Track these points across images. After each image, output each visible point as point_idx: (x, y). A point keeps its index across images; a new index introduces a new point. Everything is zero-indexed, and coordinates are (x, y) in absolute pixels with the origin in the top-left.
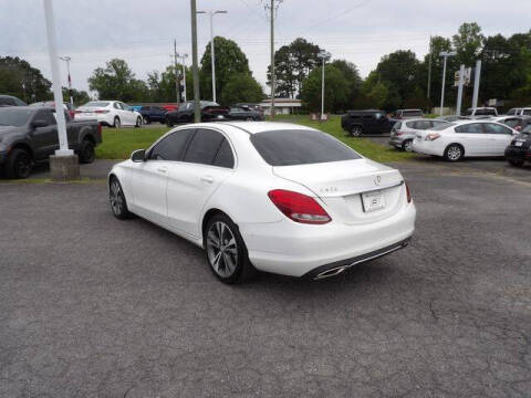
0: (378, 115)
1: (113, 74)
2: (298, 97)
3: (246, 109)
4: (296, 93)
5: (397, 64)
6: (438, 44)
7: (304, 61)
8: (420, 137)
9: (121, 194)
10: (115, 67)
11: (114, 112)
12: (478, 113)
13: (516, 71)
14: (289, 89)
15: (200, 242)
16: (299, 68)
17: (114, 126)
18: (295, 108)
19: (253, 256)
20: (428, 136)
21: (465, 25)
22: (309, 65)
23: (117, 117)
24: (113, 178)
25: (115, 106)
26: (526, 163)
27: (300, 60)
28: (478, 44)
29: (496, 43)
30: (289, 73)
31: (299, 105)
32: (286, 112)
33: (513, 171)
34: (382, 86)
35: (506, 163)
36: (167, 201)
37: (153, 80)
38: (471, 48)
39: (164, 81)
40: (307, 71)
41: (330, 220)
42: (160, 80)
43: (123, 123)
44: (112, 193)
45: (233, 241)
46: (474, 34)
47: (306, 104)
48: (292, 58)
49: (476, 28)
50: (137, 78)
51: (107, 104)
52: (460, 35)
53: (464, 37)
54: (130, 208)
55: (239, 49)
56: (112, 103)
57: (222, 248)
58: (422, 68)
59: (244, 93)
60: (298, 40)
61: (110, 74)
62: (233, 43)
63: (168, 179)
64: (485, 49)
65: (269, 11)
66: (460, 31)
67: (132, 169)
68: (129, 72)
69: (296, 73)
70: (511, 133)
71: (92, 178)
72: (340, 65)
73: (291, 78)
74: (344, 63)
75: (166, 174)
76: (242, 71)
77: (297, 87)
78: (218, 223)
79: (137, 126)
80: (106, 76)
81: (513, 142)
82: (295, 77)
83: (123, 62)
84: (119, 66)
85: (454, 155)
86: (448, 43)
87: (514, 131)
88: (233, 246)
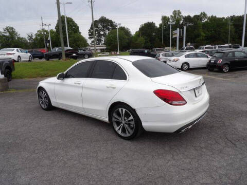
0: (146, 51)
1: (8, 34)
2: (104, 44)
3: (84, 50)
4: (103, 42)
5: (148, 28)
6: (165, 19)
7: (105, 27)
8: (170, 60)
9: (47, 97)
10: (8, 31)
11: (18, 54)
12: (187, 49)
13: (196, 31)
14: (99, 40)
15: (107, 119)
16: (103, 30)
17: (18, 61)
18: (103, 49)
19: (146, 124)
20: (174, 60)
21: (175, 11)
22: (108, 29)
23: (19, 56)
24: (41, 89)
25: (17, 51)
26: (216, 70)
27: (104, 27)
28: (181, 19)
29: (188, 19)
30: (99, 33)
31: (105, 48)
32: (99, 51)
33: (211, 73)
34: (142, 38)
35: (207, 70)
36: (82, 99)
37: (30, 37)
38: (178, 21)
39: (36, 38)
40: (107, 32)
41: (186, 103)
42: (34, 37)
43: (23, 59)
44: (40, 97)
45: (131, 118)
46: (179, 15)
47: (109, 47)
48: (100, 26)
49: (179, 12)
50: (21, 36)
51: (13, 50)
52: (173, 15)
53: (175, 16)
54: (53, 104)
55: (74, 22)
56: (16, 49)
57: (123, 122)
58: (159, 30)
59: (78, 43)
60: (102, 17)
61: (5, 34)
62: (71, 19)
63: (82, 87)
64: (183, 21)
65: (90, 3)
66: (173, 14)
67: (55, 83)
68: (17, 33)
69: (102, 33)
70: (207, 57)
71: (17, 89)
72: (122, 29)
73: (100, 35)
74: (124, 28)
75: (81, 85)
76: (76, 32)
77: (103, 40)
78: (120, 109)
79: (30, 61)
80: (4, 36)
81: (210, 61)
82: (102, 35)
83: (12, 28)
84: (10, 30)
85: (185, 67)
86: (169, 19)
87: (209, 56)
88: (132, 120)
